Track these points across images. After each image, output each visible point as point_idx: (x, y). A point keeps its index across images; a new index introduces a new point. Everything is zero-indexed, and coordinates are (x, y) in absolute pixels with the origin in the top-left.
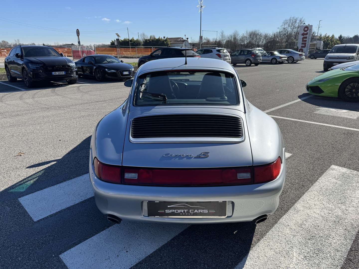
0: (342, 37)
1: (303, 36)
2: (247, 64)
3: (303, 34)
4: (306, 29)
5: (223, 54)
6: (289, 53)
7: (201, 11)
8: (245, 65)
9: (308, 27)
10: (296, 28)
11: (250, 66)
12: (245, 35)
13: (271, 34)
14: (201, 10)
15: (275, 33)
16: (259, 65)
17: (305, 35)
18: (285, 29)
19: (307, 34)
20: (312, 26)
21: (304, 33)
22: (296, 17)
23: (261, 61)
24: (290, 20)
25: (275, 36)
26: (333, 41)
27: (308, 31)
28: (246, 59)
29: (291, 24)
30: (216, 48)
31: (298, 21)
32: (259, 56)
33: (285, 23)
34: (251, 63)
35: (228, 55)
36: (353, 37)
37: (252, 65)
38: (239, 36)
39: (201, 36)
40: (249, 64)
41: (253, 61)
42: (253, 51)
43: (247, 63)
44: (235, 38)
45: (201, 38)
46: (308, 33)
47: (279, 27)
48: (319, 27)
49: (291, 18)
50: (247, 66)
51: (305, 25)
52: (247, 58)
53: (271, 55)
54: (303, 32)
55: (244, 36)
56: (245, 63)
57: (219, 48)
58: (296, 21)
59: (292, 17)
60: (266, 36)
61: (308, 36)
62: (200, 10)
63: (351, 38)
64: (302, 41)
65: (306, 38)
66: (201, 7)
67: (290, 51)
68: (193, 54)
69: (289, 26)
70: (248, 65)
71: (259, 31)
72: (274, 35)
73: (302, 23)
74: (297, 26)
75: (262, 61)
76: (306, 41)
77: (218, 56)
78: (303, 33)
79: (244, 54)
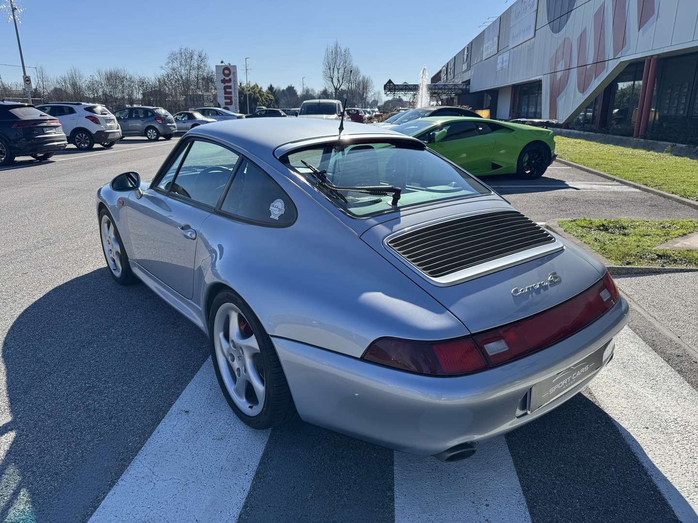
0: (273, 88)
1: (224, 84)
2: (150, 137)
3: (223, 81)
4: (227, 72)
5: (102, 116)
6: (219, 114)
7: (15, 20)
8: (146, 138)
9: (229, 67)
10: (194, 69)
11: (156, 140)
12: (97, 78)
13: (153, 79)
14: (14, 16)
15: (160, 77)
16: (172, 138)
17: (227, 83)
18: (174, 70)
19: (230, 81)
20: (235, 67)
21: (224, 79)
22: (191, 48)
23: (176, 131)
24: (181, 54)
25: (162, 83)
26: (263, 94)
27: (231, 76)
28: (145, 127)
29: (183, 62)
30: (83, 103)
31: (195, 57)
32: (170, 121)
33: (173, 58)
34: (159, 135)
35: (113, 119)
36: (287, 89)
37: (160, 138)
38: (84, 79)
39: (27, 77)
40: (155, 137)
41: (161, 131)
42: (157, 110)
43: (148, 134)
44: (74, 85)
45: (28, 81)
46: (232, 79)
47: (164, 66)
48: (247, 70)
49: (181, 49)
50: (150, 140)
51: (223, 64)
52: (147, 125)
53: (188, 119)
54: (223, 77)
55: (95, 79)
56: (146, 135)
57: (88, 103)
58: (192, 57)
59: (184, 47)
60: (142, 83)
61: (231, 84)
62: (12, 17)
63: (283, 91)
64: (225, 92)
65: (230, 87)
66: (14, 9)
67: (220, 111)
68: (41, 115)
69: (181, 65)
70: (153, 138)
71: (124, 71)
72: (159, 81)
73: (203, 61)
74: (196, 65)
75: (178, 130)
76: (230, 93)
77: (92, 121)
78: (222, 79)
79: (137, 118)
